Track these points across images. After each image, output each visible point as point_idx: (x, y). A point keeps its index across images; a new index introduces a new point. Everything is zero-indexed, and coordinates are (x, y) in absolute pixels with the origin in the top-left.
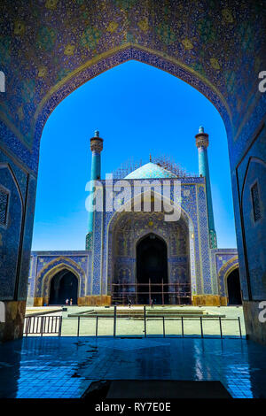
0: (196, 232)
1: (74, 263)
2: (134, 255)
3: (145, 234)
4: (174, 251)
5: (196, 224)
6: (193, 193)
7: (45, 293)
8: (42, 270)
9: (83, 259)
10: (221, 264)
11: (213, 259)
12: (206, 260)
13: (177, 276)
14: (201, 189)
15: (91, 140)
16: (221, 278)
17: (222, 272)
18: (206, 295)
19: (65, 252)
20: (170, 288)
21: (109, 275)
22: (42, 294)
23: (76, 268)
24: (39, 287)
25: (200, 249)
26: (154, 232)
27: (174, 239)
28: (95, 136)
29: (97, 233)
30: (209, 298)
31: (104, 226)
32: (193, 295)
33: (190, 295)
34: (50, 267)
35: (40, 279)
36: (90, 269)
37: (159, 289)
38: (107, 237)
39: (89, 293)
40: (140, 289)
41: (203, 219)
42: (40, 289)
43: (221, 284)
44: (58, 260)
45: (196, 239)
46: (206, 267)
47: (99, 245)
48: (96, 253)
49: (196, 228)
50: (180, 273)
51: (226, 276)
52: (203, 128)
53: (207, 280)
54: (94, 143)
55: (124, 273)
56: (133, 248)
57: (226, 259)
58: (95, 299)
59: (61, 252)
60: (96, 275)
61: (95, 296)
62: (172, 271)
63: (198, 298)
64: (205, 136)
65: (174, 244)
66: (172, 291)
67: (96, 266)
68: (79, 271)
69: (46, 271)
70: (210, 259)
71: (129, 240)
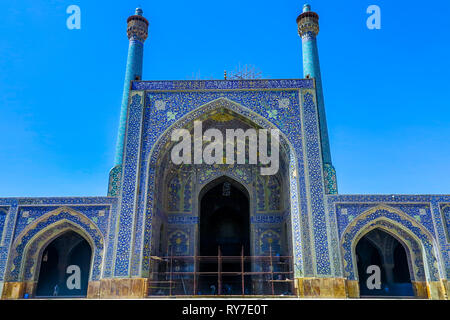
0: (300, 166)
1: (84, 218)
2: (195, 211)
3: (214, 177)
4: (261, 205)
5: (301, 153)
6: (294, 103)
7: (27, 274)
8: (24, 232)
9: (102, 213)
10: (347, 222)
11: (331, 214)
12: (319, 213)
13: (265, 247)
14: (307, 97)
15: (129, 20)
16: (346, 246)
17: (349, 237)
18: (320, 277)
19: (70, 200)
20: (254, 265)
21: (146, 241)
22: (21, 275)
23: (86, 227)
24: (17, 262)
25: (308, 196)
26: (229, 175)
27: (261, 185)
28: (136, 14)
29: (130, 167)
30: (327, 283)
31: (143, 156)
32: (297, 276)
33: (291, 276)
34: (40, 226)
35: (20, 248)
36: (113, 229)
37: (236, 266)
38: (147, 173)
39: (107, 274)
40: (203, 266)
41: (311, 146)
42: (18, 266)
43: (347, 257)
44: (56, 213)
45: (301, 179)
46: (320, 227)
47: (132, 187)
48: (125, 201)
49: (300, 160)
50: (270, 240)
51: (354, 243)
52: (309, 6)
53: (322, 250)
54: (132, 23)
55: (179, 241)
56: (195, 201)
57: (355, 213)
58: (118, 283)
59: (62, 200)
60: (123, 239)
61: (119, 278)
62: (258, 238)
63: (306, 282)
64: (312, 16)
65: (261, 193)
66: (257, 270)
67: (124, 224)
68: (93, 232)
69: (32, 232)
70: (327, 212)
71: (187, 186)
